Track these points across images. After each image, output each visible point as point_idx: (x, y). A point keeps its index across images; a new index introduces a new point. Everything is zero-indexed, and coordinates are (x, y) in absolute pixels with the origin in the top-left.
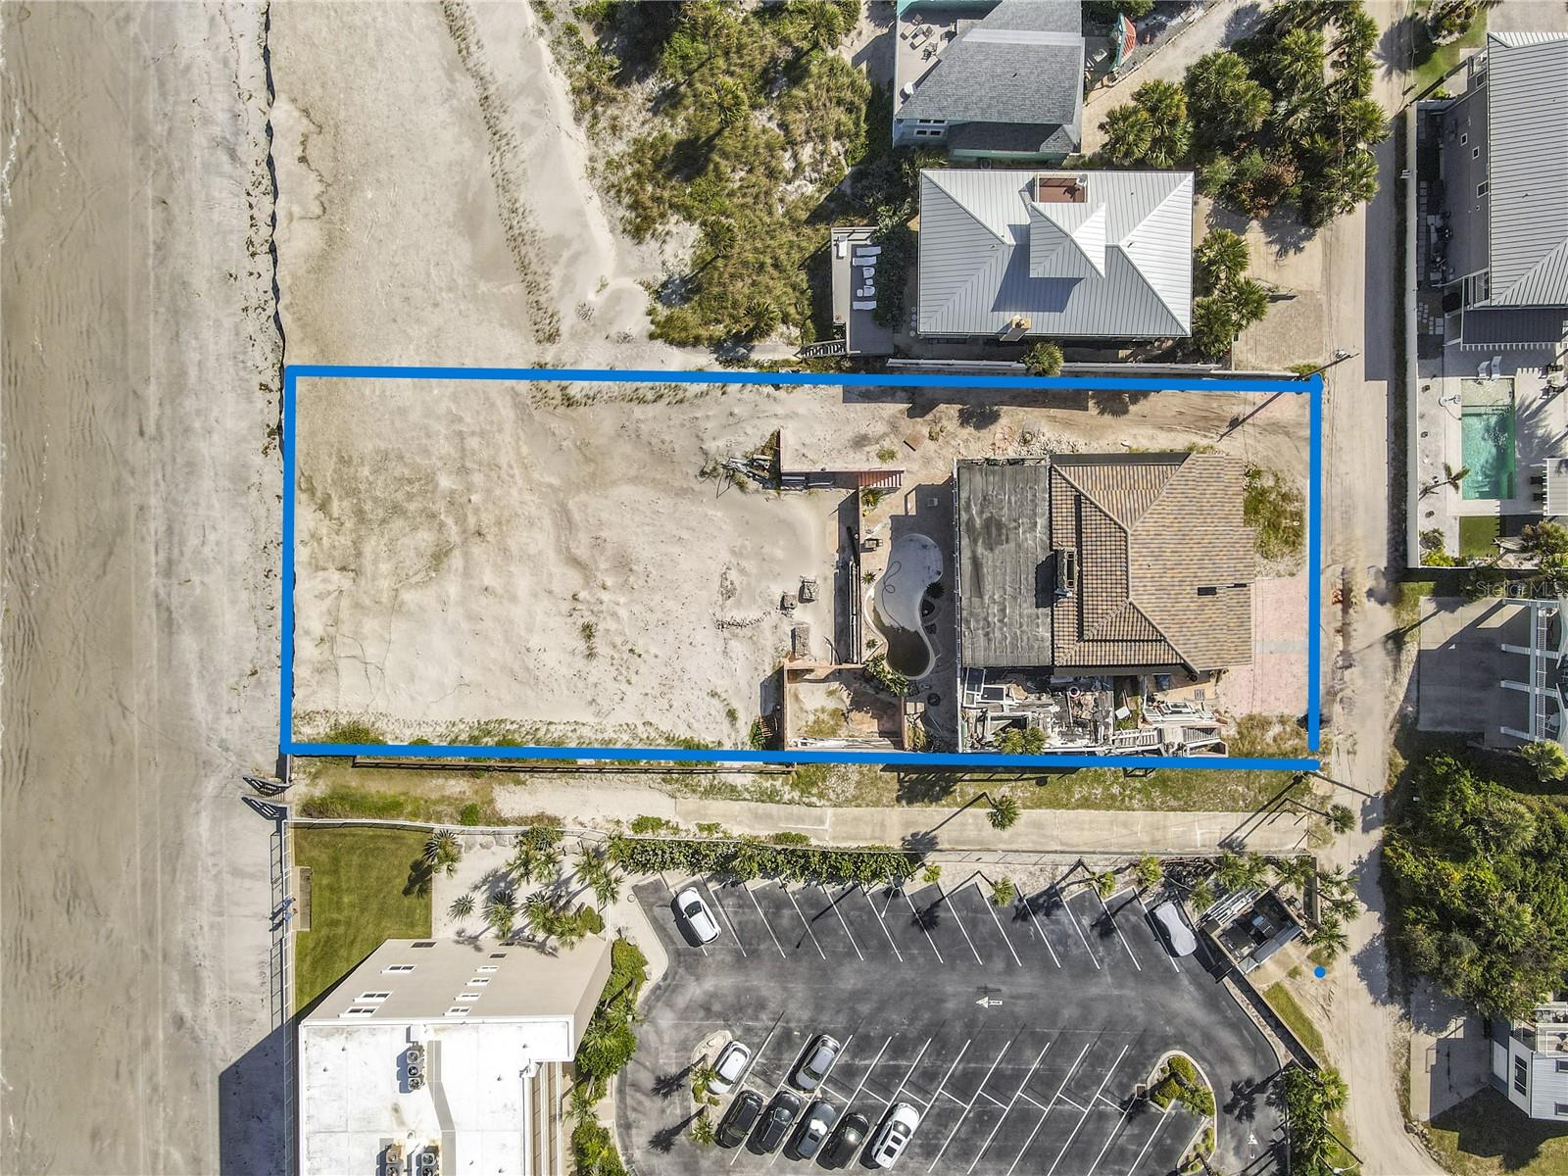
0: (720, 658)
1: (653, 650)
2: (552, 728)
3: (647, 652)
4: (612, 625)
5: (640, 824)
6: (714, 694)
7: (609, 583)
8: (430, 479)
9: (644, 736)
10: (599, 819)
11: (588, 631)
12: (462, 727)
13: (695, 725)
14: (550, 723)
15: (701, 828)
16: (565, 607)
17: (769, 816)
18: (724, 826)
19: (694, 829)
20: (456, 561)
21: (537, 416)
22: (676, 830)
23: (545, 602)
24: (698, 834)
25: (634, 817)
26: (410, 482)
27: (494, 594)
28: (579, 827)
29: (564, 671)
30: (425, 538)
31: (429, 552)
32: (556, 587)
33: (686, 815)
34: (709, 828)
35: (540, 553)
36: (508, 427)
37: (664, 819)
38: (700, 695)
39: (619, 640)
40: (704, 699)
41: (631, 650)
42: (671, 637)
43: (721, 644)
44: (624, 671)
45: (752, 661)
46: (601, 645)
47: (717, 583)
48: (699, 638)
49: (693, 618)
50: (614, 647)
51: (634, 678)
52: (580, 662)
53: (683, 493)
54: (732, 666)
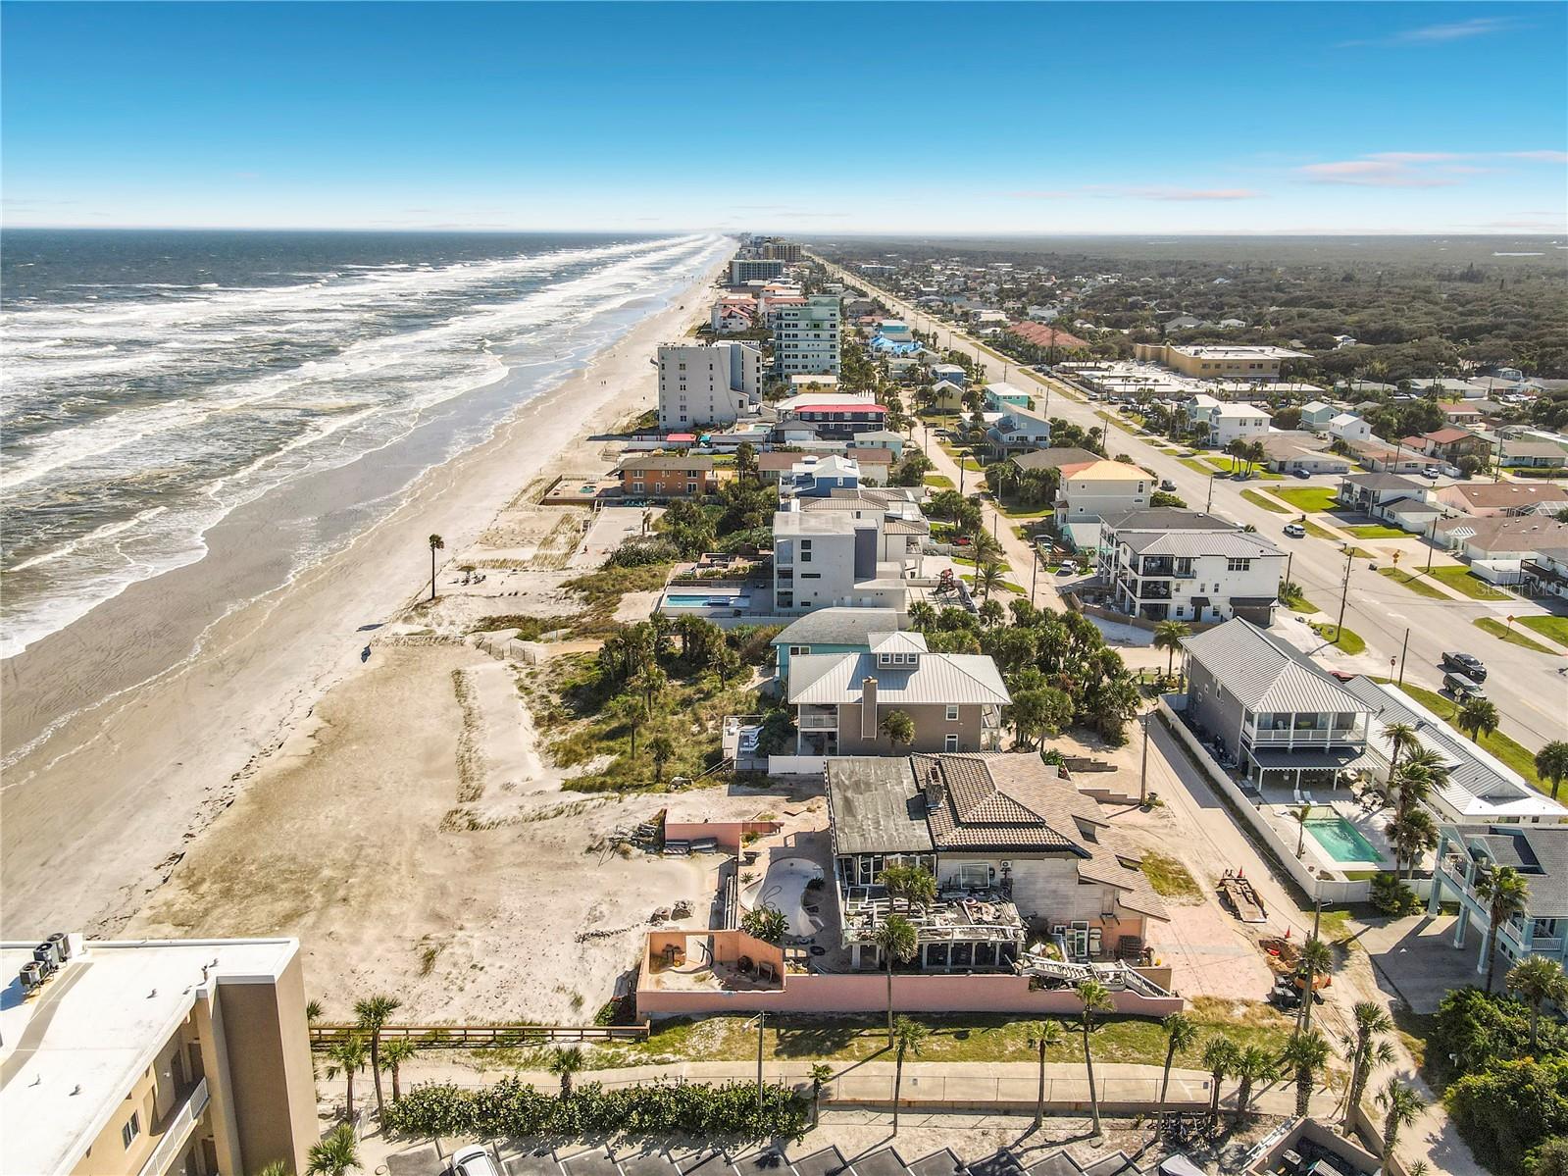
0: (574, 962)
1: (499, 964)
3: (491, 966)
4: (459, 950)
6: (560, 989)
7: (468, 926)
8: (315, 871)
11: (429, 958)
16: (411, 944)
20: (309, 919)
21: (440, 836)
23: (390, 944)
26: (291, 872)
27: (336, 937)
30: (286, 906)
31: (283, 914)
32: (407, 933)
35: (402, 914)
36: (408, 845)
38: (543, 992)
39: (462, 960)
40: (546, 994)
41: (474, 967)
42: (522, 952)
43: (579, 952)
44: (459, 982)
45: (612, 961)
46: (441, 966)
47: (584, 913)
48: (554, 951)
49: (552, 938)
50: (455, 965)
51: (468, 986)
52: (409, 980)
53: (566, 866)
54: (588, 967)
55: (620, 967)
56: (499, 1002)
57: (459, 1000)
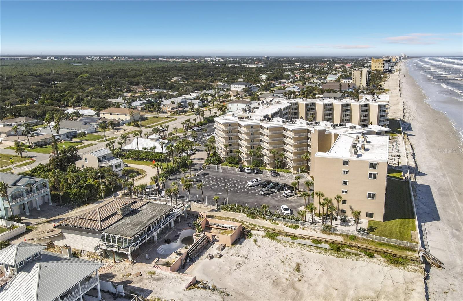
0: (252, 252)
1: (275, 260)
2: (319, 251)
3: (277, 260)
4: (288, 269)
5: (296, 227)
6: (259, 246)
7: (284, 280)
9: (287, 244)
10: (309, 231)
11: (298, 270)
12: (353, 258)
13: (269, 242)
14: (320, 253)
15: (278, 224)
16: (305, 279)
17: (255, 222)
18: (271, 223)
19: (279, 223)
22: (285, 224)
23: (312, 282)
24: (279, 222)
25: (298, 229)
27: (334, 288)
28: (316, 230)
29: (310, 264)
32: (307, 285)
33: (282, 227)
34: (275, 223)
37: (288, 227)
38: (264, 248)
39: (287, 265)
40: (263, 246)
41: (283, 262)
42: (267, 261)
43: (249, 255)
44: (288, 258)
45: (241, 249)
46: (294, 266)
47: (242, 268)
48: (257, 258)
49: (256, 263)
50: (289, 264)
51: (285, 256)
52: (304, 264)
53: (240, 294)
54: (249, 250)
55: (239, 247)
56: (277, 249)
57: (288, 253)
